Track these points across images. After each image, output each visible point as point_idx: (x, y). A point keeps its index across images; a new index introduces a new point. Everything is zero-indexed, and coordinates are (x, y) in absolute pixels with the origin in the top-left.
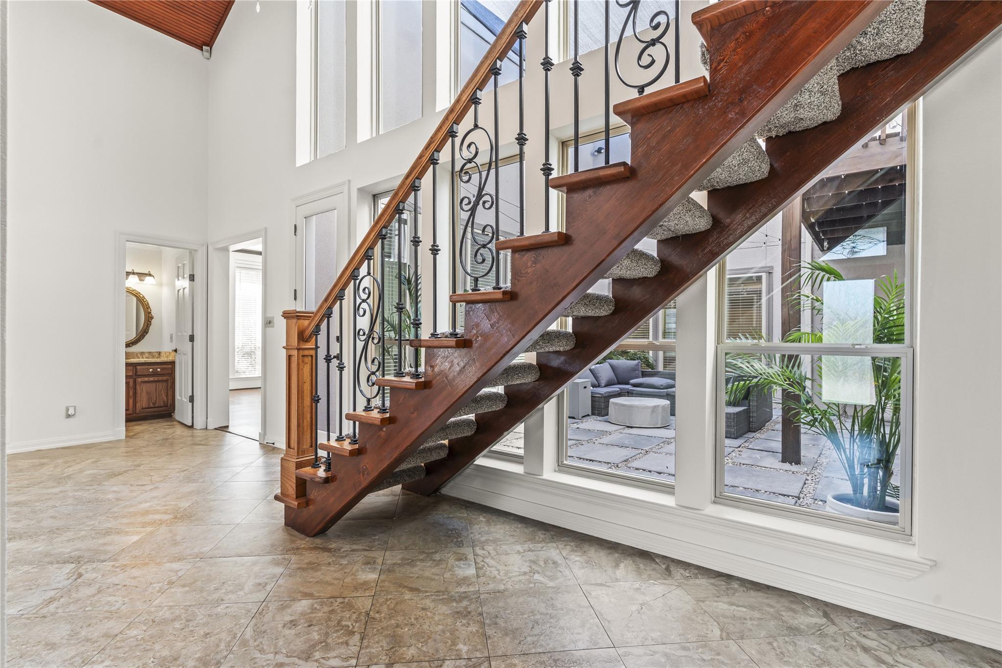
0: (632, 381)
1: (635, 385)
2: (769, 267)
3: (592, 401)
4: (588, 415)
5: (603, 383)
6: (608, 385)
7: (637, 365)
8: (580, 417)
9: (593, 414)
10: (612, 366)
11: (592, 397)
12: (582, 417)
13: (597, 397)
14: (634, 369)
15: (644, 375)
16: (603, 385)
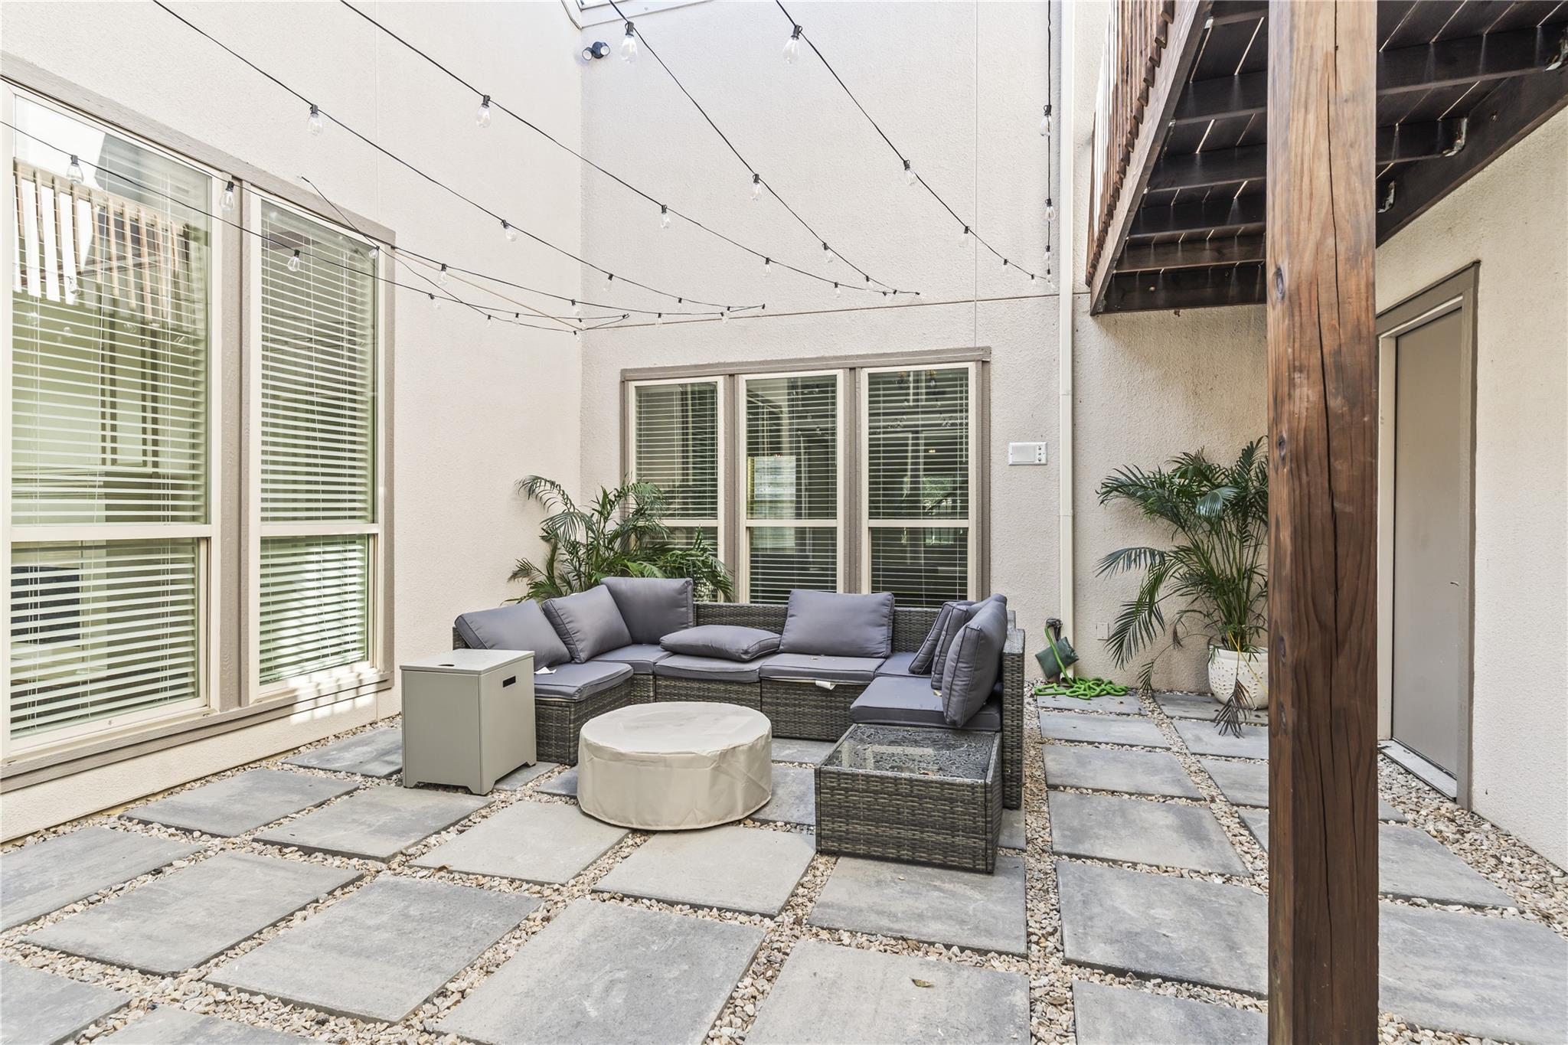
0: (669, 639)
1: (675, 651)
2: (982, 349)
3: (539, 717)
4: (526, 766)
5: (584, 647)
6: (603, 649)
7: (682, 591)
8: (488, 785)
9: (542, 757)
10: (615, 594)
11: (538, 702)
12: (497, 782)
13: (555, 704)
14: (674, 602)
15: (702, 617)
16: (583, 655)
